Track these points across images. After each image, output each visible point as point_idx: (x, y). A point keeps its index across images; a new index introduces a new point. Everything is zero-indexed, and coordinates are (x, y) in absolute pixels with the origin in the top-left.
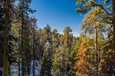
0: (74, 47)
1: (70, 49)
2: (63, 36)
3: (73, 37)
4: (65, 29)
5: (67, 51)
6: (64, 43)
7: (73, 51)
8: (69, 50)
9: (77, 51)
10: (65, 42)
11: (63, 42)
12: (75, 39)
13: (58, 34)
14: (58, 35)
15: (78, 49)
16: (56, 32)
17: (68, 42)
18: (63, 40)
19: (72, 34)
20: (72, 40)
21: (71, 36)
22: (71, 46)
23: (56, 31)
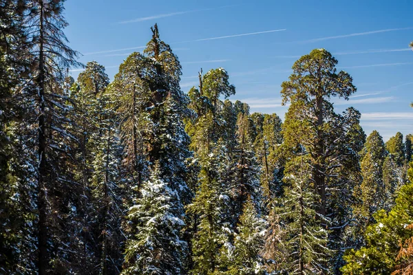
0: (373, 222)
1: (336, 234)
2: (277, 124)
3: (362, 136)
4: (298, 67)
5: (309, 253)
6: (289, 184)
7: (364, 253)
8: (331, 245)
9: (394, 248)
10: (298, 180)
11: (280, 174)
12: (380, 152)
13: (242, 108)
14: (240, 122)
15: (401, 232)
16: (222, 97)
17: (319, 178)
18: (283, 161)
19: (355, 115)
20: (352, 164)
21: (347, 127)
22: (343, 213)
23: (221, 82)
